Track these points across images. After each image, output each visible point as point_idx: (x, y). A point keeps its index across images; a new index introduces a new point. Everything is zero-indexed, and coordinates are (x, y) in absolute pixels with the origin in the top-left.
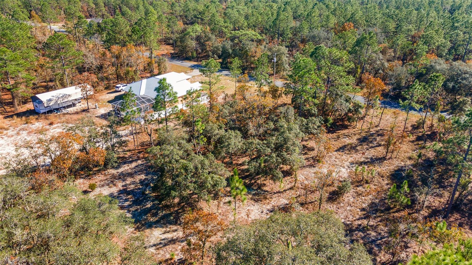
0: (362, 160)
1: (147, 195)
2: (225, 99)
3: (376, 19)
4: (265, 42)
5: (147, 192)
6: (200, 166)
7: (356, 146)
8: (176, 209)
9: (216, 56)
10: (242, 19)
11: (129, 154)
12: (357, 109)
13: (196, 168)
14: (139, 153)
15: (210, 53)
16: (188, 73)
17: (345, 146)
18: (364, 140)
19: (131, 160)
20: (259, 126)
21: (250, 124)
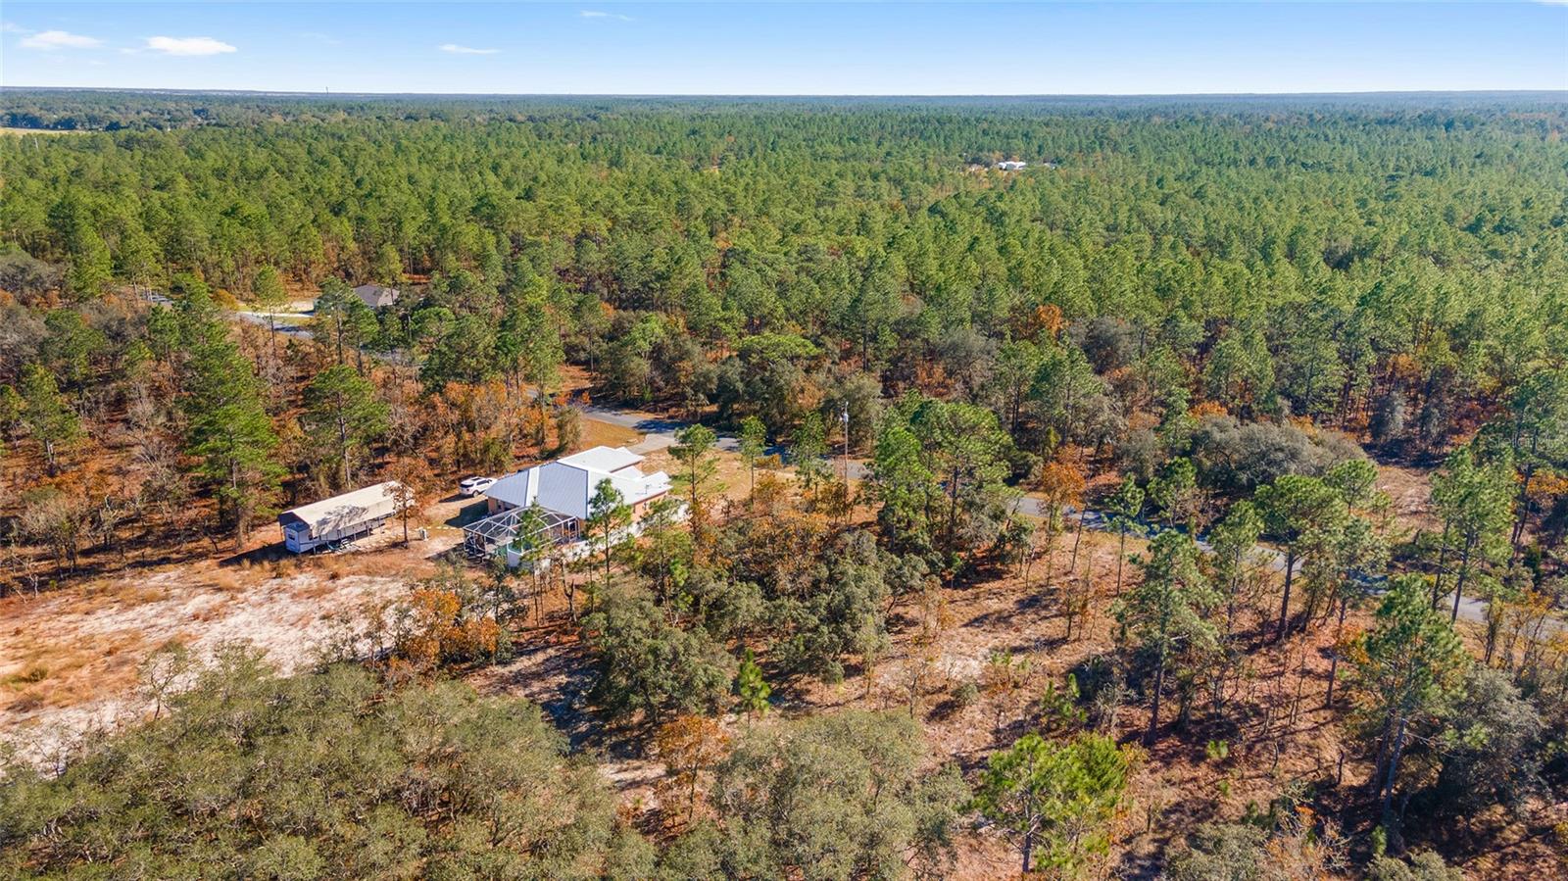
0: (1018, 643)
1: (576, 710)
2: (728, 512)
3: (1122, 294)
4: (829, 361)
5: (577, 706)
6: (681, 649)
7: (1011, 616)
8: (636, 733)
9: (702, 396)
10: (770, 297)
11: (527, 636)
12: (1018, 535)
13: (676, 653)
14: (548, 633)
15: (689, 391)
16: (632, 444)
17: (986, 616)
18: (1029, 604)
19: (532, 647)
20: (800, 572)
21: (779, 568)
